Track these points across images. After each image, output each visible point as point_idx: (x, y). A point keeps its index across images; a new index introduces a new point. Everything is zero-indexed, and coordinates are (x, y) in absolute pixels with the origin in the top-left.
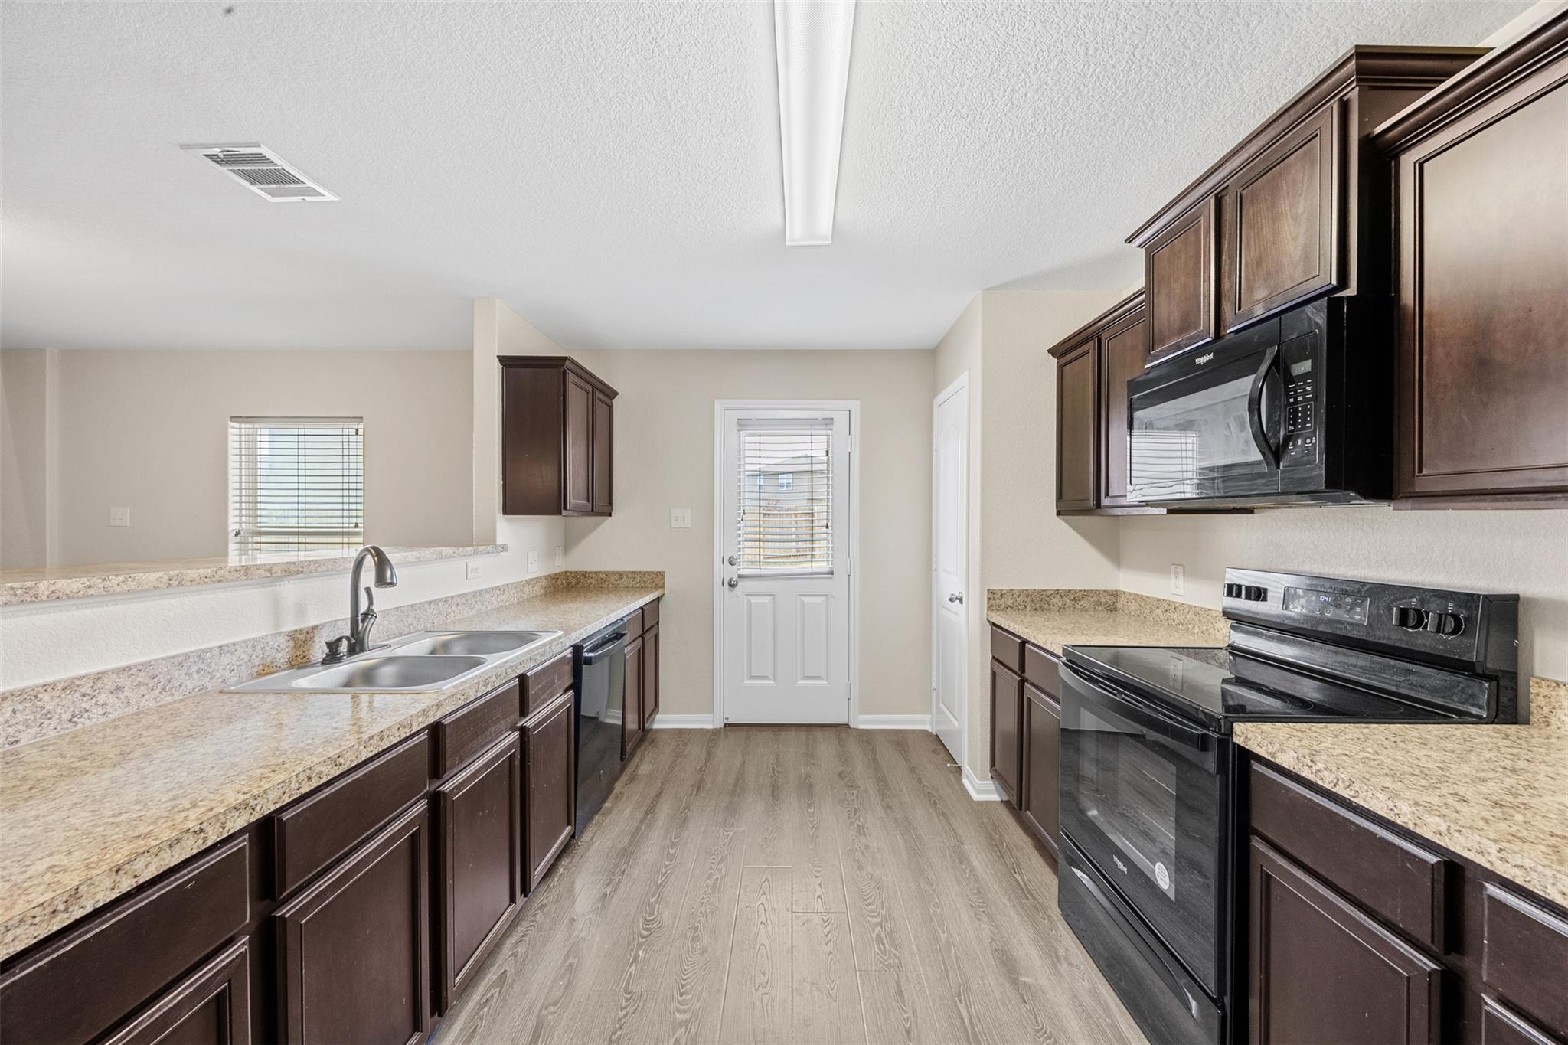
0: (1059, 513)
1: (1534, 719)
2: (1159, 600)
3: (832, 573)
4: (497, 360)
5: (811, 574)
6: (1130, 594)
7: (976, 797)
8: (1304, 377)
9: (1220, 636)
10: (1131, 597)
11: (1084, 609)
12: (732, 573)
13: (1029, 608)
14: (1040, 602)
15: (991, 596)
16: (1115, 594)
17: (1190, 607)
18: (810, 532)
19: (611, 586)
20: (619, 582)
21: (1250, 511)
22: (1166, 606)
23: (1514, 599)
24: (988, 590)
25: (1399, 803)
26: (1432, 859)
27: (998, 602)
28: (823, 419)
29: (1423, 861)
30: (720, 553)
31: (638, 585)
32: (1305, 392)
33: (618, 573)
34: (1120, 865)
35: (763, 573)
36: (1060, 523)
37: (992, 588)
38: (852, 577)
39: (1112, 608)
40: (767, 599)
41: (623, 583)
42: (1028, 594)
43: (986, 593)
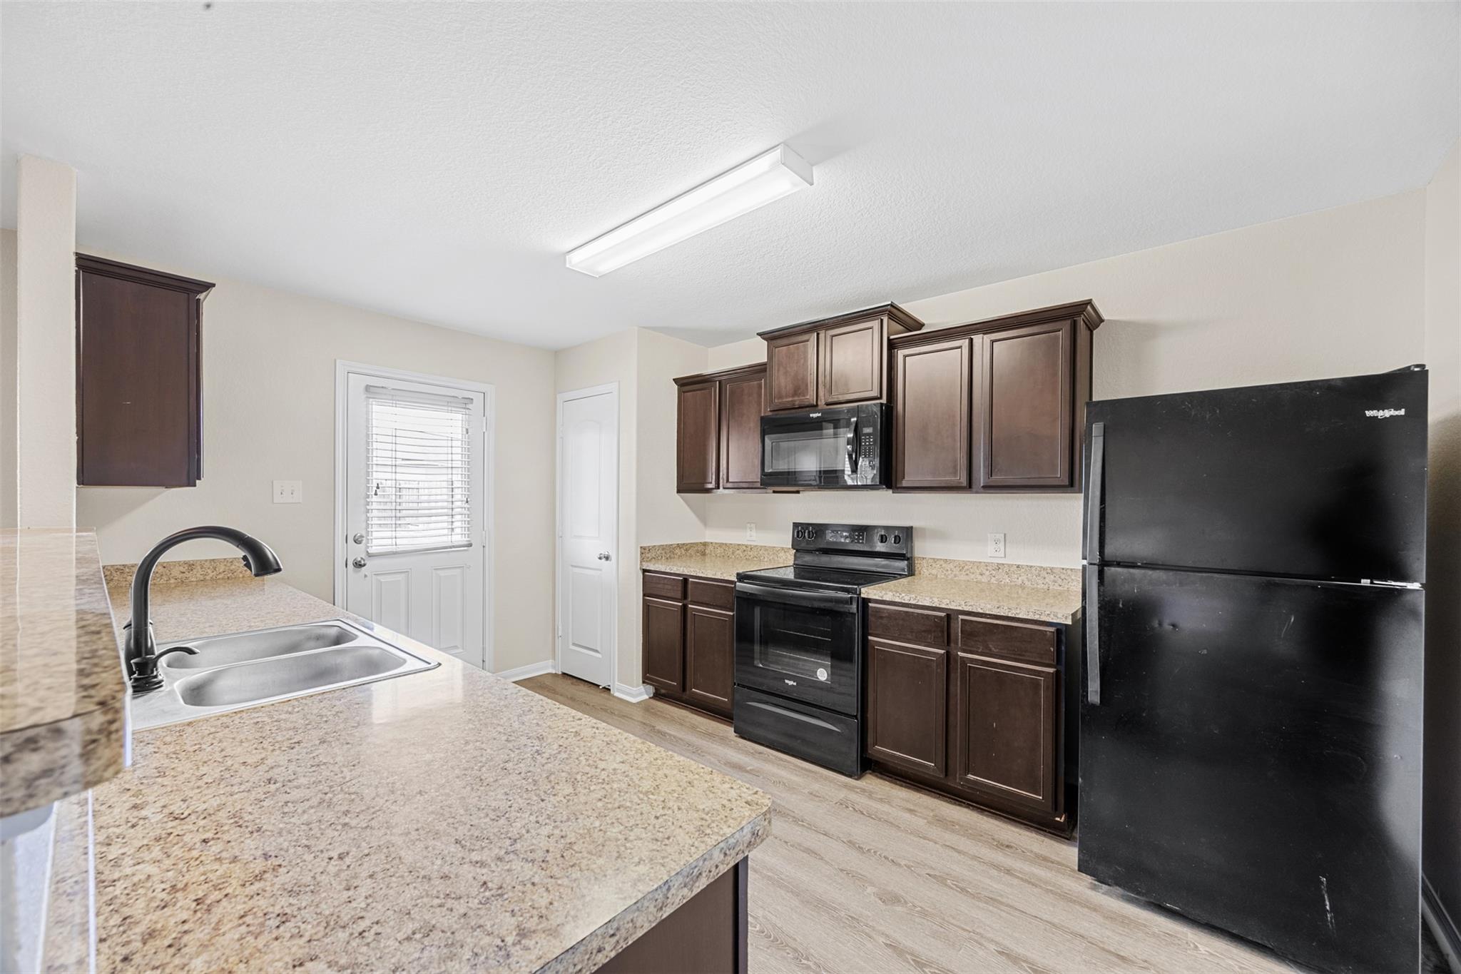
0: (679, 491)
1: (916, 573)
2: (739, 545)
3: (470, 545)
4: (73, 258)
5: (451, 547)
6: (716, 543)
7: (634, 700)
8: (869, 434)
9: (781, 560)
10: (716, 546)
11: (691, 556)
12: (357, 552)
13: (664, 558)
14: (669, 551)
15: (643, 551)
16: (705, 544)
17: (761, 546)
18: (450, 506)
19: (172, 581)
20: (187, 575)
21: (798, 492)
22: (745, 548)
23: (912, 527)
24: (641, 547)
25: (934, 599)
26: (943, 614)
27: (647, 555)
28: (463, 398)
29: (941, 617)
30: (343, 532)
31: (221, 576)
32: (869, 442)
33: (185, 563)
34: (791, 683)
35: (398, 550)
36: (678, 497)
37: (644, 545)
38: (487, 549)
39: (704, 554)
40: (400, 577)
41: (197, 574)
42: (663, 547)
43: (639, 549)
